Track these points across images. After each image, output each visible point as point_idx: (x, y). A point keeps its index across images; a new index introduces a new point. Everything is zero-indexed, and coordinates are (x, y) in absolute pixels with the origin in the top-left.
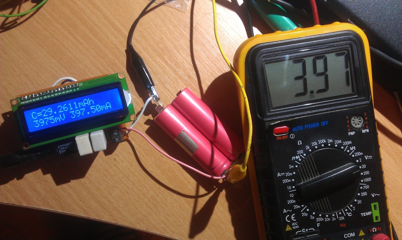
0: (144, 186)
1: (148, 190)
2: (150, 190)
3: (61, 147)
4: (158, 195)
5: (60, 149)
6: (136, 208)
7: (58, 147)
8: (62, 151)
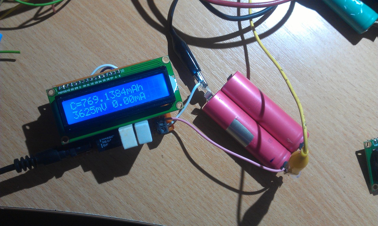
0: (196, 184)
1: (200, 189)
2: (202, 188)
3: (103, 141)
4: (211, 194)
5: (101, 143)
6: (188, 209)
7: (100, 141)
8: (104, 145)
